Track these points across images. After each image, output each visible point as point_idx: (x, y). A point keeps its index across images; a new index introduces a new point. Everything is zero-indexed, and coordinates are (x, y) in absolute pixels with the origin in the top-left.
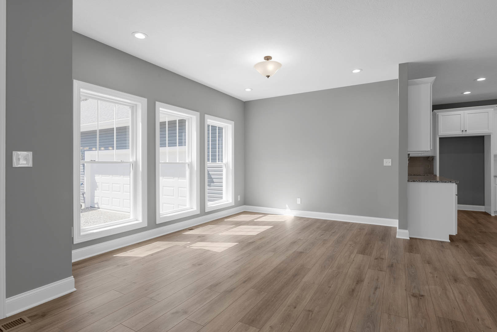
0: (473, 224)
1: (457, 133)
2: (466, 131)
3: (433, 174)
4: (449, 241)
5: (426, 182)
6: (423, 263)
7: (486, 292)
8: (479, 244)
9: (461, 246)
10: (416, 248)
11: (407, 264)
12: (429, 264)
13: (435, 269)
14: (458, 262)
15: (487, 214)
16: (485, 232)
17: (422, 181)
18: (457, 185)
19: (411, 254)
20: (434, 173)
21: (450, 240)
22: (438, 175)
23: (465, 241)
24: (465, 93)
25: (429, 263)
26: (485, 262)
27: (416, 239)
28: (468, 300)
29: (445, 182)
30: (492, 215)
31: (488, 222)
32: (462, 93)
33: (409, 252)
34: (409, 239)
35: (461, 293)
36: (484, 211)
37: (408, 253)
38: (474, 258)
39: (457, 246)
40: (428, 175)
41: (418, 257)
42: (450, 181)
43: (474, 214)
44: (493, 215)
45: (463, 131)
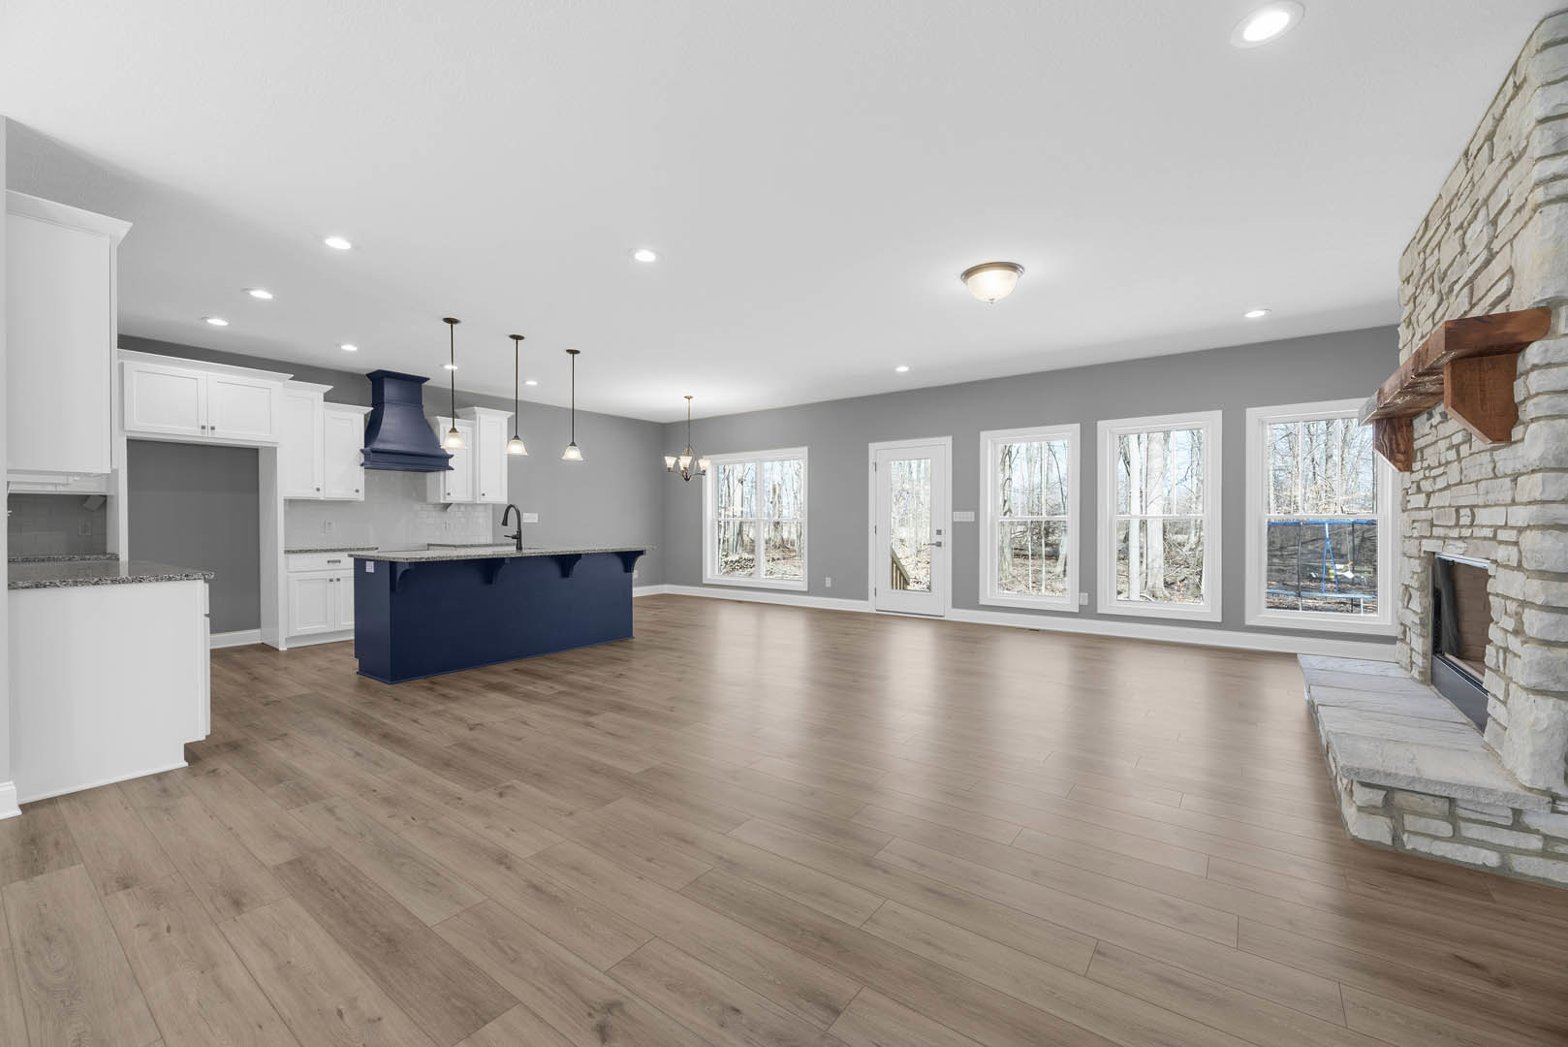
0: (241, 685)
1: (185, 430)
2: (213, 428)
3: (105, 553)
4: (186, 764)
5: (96, 583)
6: (102, 892)
7: (332, 891)
8: (272, 743)
9: (224, 766)
10: (57, 844)
11: (24, 944)
12: (126, 887)
13: (157, 897)
14: (231, 829)
15: (266, 649)
16: (279, 702)
17: (76, 583)
18: (207, 585)
19: (39, 878)
20: (109, 550)
21: (186, 759)
22: (124, 556)
23: (234, 747)
24: (210, 321)
25: (125, 884)
26: (304, 794)
27: (51, 801)
28: (293, 960)
29: (170, 579)
30: (281, 649)
31: (276, 670)
32: (205, 318)
33: (24, 878)
34: (19, 812)
35: (264, 944)
36: (260, 642)
37: (22, 883)
38: (271, 791)
39: (214, 771)
40: (88, 557)
41: (70, 881)
42: (187, 576)
43: (237, 656)
44: (283, 648)
45: (203, 427)
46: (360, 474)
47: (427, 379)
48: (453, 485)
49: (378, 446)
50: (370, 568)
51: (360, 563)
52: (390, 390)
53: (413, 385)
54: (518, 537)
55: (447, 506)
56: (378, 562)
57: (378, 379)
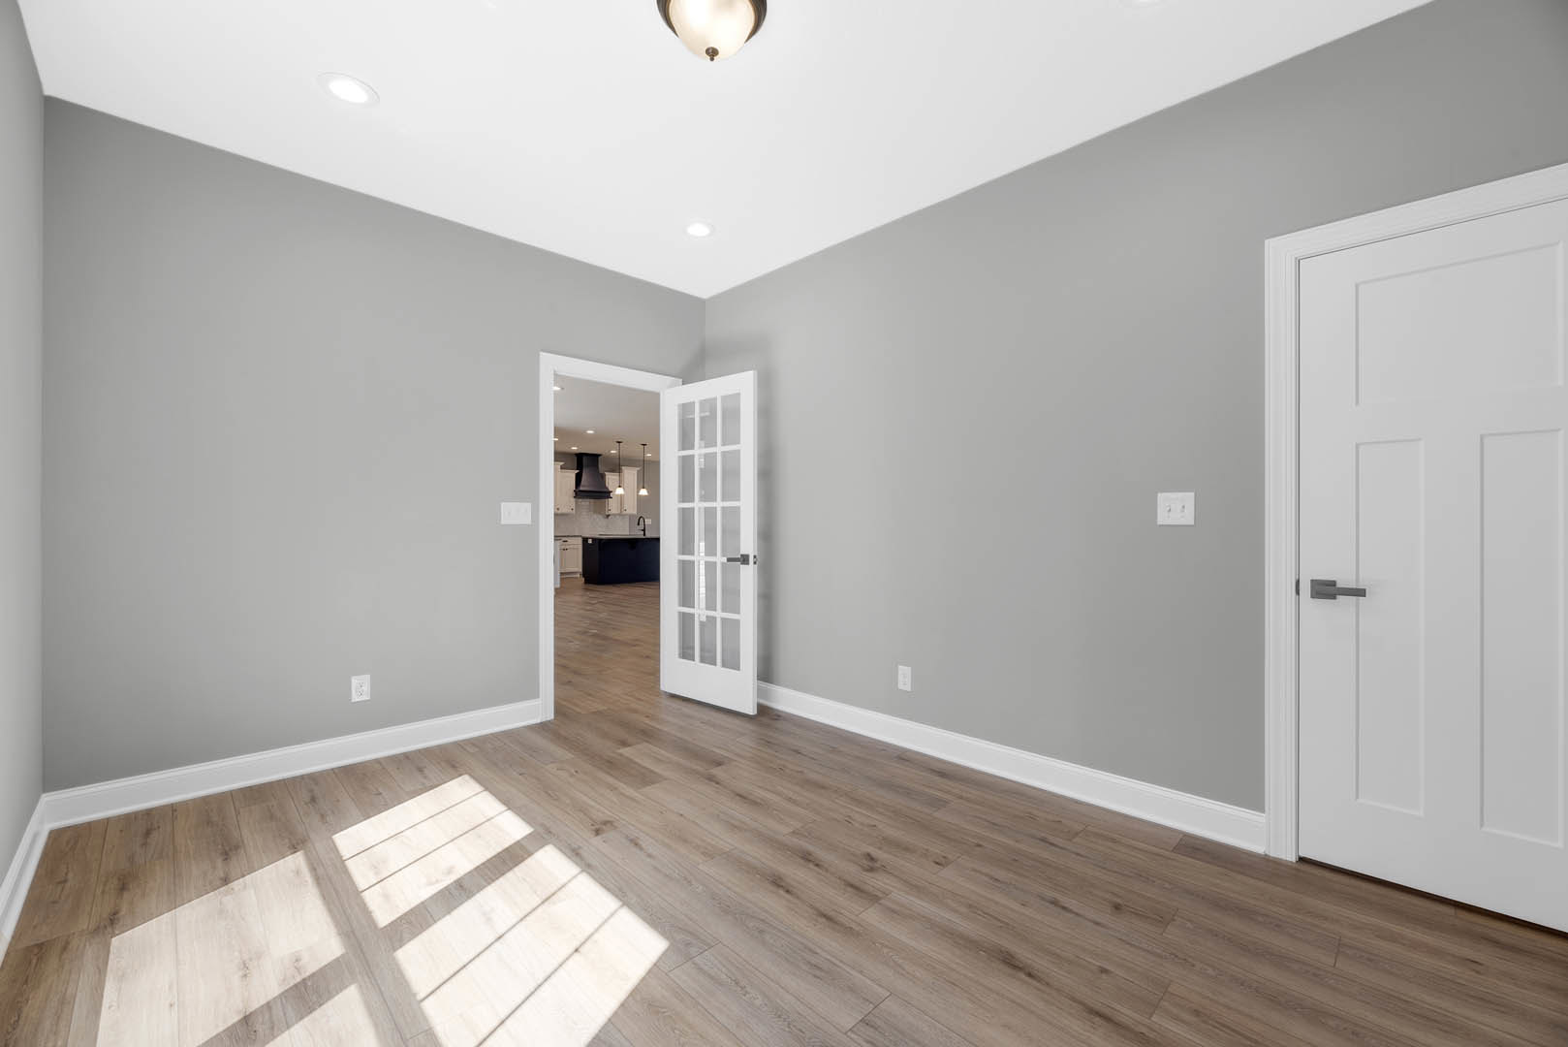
46: (573, 500)
47: (600, 455)
48: (612, 505)
49: (581, 488)
50: (590, 541)
51: (585, 540)
52: (585, 459)
53: (594, 458)
54: (644, 530)
55: (608, 516)
56: (594, 539)
57: (580, 456)
